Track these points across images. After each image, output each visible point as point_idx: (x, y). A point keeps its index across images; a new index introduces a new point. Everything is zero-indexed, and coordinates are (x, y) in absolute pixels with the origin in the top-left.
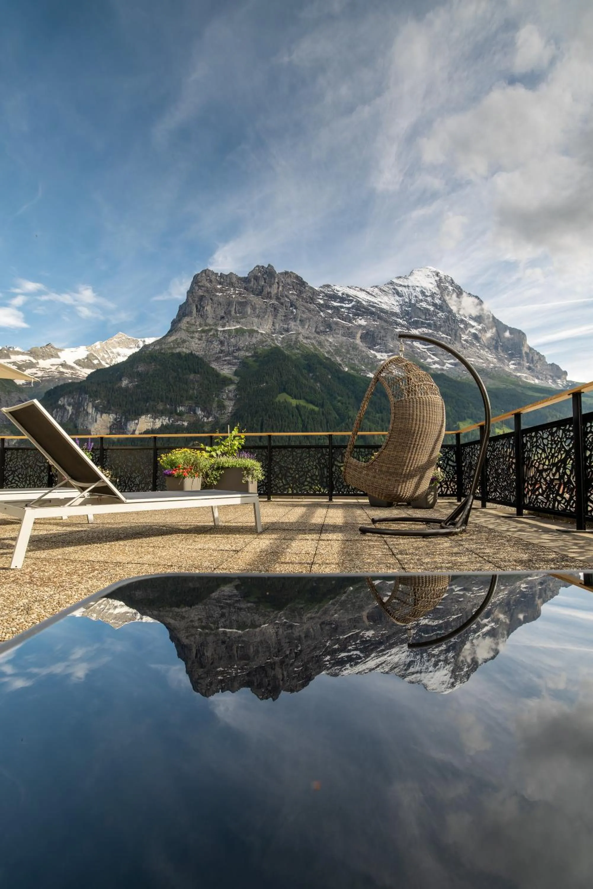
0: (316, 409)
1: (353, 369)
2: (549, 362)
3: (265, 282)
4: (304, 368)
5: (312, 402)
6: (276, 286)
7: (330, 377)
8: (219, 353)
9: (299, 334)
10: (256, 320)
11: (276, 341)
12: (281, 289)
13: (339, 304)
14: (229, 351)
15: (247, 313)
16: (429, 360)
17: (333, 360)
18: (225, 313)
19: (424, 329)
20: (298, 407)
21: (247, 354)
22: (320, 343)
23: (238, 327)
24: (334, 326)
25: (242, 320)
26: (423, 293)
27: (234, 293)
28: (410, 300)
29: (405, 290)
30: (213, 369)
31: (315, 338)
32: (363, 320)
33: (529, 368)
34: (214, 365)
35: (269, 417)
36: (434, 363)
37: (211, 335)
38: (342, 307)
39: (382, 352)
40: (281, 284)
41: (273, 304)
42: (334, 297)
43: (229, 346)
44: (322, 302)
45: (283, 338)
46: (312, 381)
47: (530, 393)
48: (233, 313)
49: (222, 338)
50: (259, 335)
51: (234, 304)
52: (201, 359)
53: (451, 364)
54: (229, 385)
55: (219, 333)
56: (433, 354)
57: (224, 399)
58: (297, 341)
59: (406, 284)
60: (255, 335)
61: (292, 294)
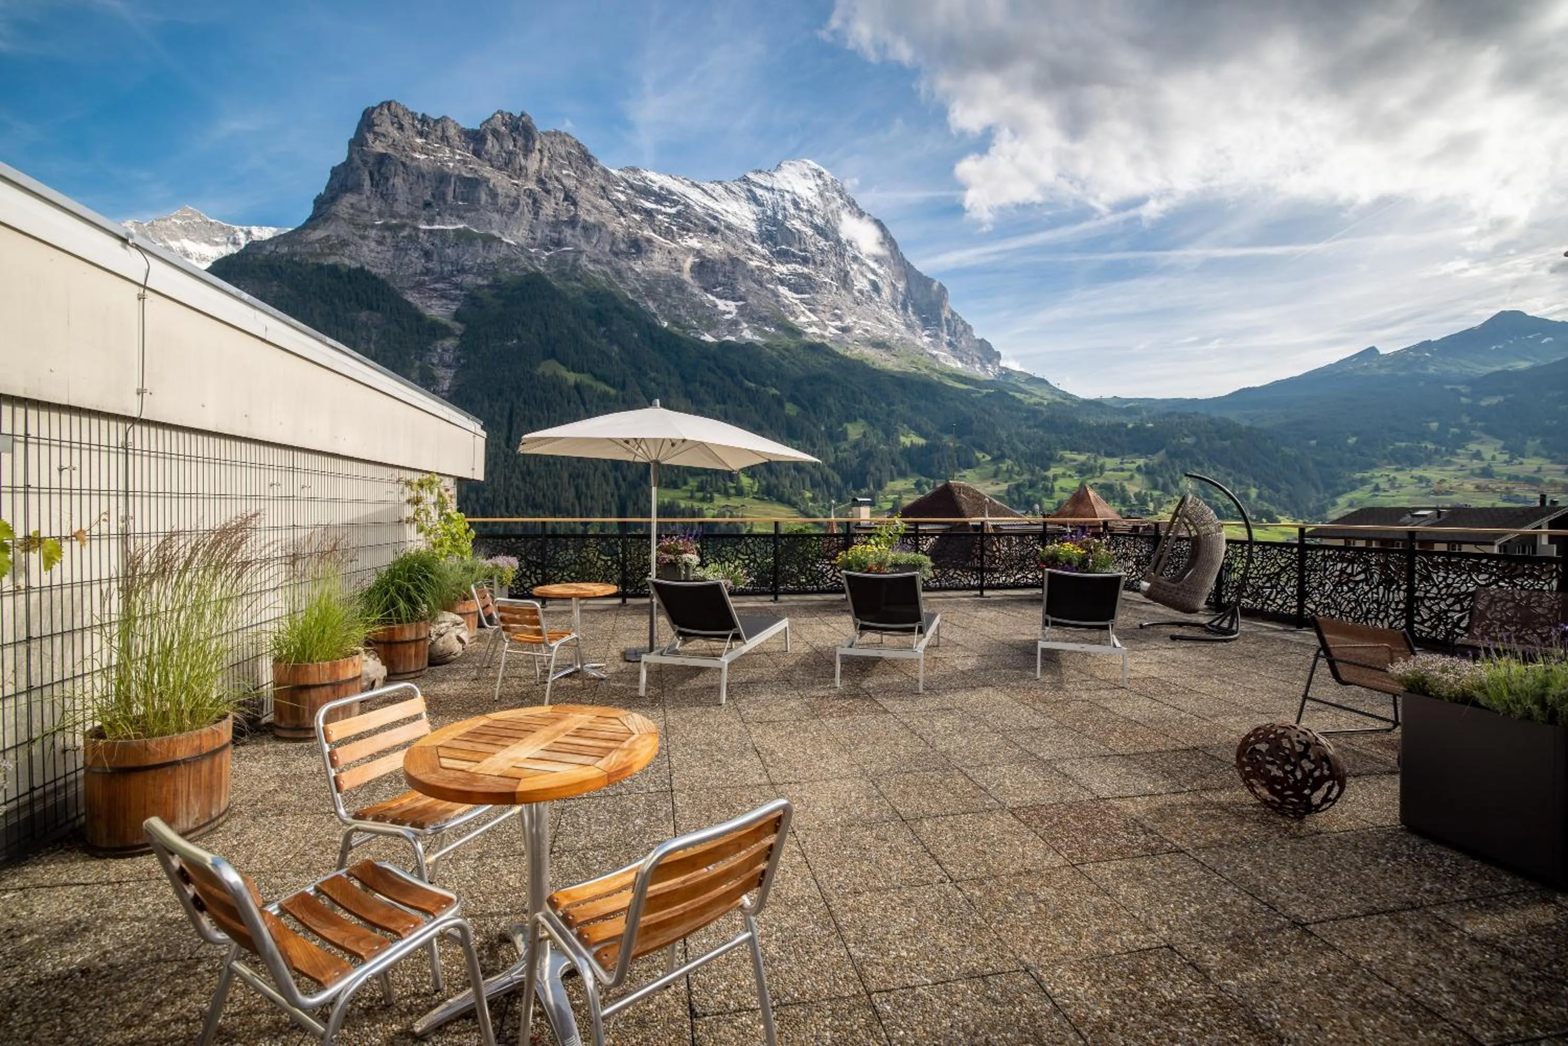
0: (612, 391)
1: (675, 323)
2: (978, 335)
3: (515, 146)
4: (590, 317)
5: (605, 380)
6: (536, 155)
7: (636, 335)
8: (422, 274)
9: (581, 252)
10: (496, 217)
11: (536, 262)
12: (545, 163)
13: (653, 206)
14: (442, 272)
15: (479, 200)
16: (802, 319)
17: (642, 305)
18: (433, 196)
19: (797, 266)
20: (577, 387)
21: (480, 281)
22: (618, 273)
23: (461, 226)
24: (644, 244)
25: (469, 215)
26: (796, 204)
27: (452, 159)
28: (775, 213)
29: (767, 195)
30: (409, 304)
31: (609, 263)
32: (695, 240)
33: (950, 344)
34: (412, 297)
35: (525, 403)
36: (810, 324)
37: (404, 237)
38: (659, 212)
39: (726, 298)
40: (546, 153)
41: (530, 190)
42: (646, 192)
43: (442, 262)
44: (623, 198)
45: (550, 257)
46: (604, 341)
47: (950, 383)
48: (450, 198)
49: (428, 246)
50: (504, 248)
51: (453, 179)
52: (383, 282)
53: (837, 328)
54: (443, 337)
55: (421, 235)
56: (810, 310)
57: (433, 364)
58: (575, 267)
59: (769, 185)
60: (495, 245)
61: (568, 175)
